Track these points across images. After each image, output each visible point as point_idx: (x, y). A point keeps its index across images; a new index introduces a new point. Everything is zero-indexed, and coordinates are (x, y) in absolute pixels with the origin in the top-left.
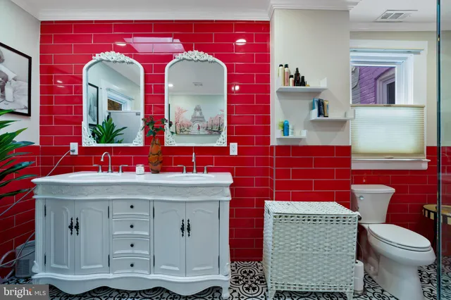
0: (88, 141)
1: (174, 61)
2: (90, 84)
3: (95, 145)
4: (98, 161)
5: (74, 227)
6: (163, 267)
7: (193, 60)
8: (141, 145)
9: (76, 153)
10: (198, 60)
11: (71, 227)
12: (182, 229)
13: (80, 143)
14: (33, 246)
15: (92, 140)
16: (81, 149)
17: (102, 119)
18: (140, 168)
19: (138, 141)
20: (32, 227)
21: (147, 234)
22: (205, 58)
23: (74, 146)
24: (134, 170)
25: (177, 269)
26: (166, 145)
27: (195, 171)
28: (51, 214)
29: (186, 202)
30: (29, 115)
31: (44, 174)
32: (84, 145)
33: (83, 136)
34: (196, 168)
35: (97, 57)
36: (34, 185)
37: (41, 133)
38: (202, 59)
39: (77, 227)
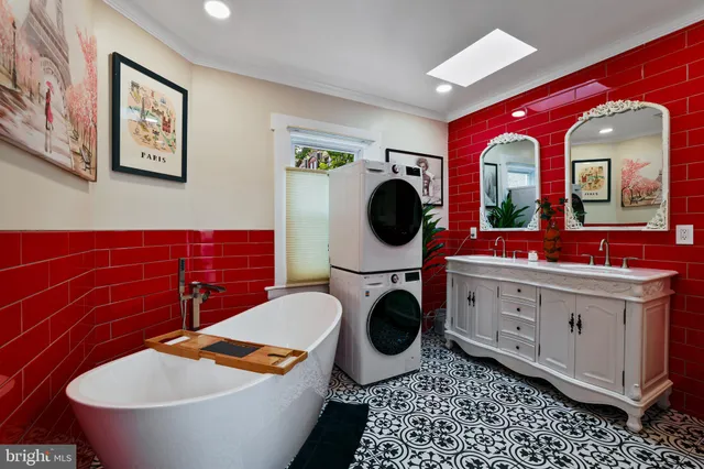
0: (485, 226)
1: (578, 124)
2: (486, 164)
3: (491, 229)
4: (493, 246)
5: (472, 299)
6: (548, 359)
7: (604, 116)
8: (537, 229)
9: (475, 237)
10: (614, 113)
11: (469, 299)
12: (572, 323)
13: (478, 228)
14: (445, 312)
15: (488, 224)
16: (479, 233)
17: (502, 198)
18: (533, 255)
19: (534, 225)
20: (444, 297)
21: (533, 320)
22: (626, 107)
23: (473, 230)
24: (527, 257)
25: (564, 366)
26: (567, 228)
27: (607, 263)
28: (456, 286)
29: (576, 294)
30: (442, 205)
31: (451, 255)
32: (481, 230)
33: (481, 221)
34: (610, 260)
35: (492, 142)
36: (446, 261)
37: (450, 219)
38: (621, 110)
39: (473, 300)
